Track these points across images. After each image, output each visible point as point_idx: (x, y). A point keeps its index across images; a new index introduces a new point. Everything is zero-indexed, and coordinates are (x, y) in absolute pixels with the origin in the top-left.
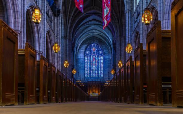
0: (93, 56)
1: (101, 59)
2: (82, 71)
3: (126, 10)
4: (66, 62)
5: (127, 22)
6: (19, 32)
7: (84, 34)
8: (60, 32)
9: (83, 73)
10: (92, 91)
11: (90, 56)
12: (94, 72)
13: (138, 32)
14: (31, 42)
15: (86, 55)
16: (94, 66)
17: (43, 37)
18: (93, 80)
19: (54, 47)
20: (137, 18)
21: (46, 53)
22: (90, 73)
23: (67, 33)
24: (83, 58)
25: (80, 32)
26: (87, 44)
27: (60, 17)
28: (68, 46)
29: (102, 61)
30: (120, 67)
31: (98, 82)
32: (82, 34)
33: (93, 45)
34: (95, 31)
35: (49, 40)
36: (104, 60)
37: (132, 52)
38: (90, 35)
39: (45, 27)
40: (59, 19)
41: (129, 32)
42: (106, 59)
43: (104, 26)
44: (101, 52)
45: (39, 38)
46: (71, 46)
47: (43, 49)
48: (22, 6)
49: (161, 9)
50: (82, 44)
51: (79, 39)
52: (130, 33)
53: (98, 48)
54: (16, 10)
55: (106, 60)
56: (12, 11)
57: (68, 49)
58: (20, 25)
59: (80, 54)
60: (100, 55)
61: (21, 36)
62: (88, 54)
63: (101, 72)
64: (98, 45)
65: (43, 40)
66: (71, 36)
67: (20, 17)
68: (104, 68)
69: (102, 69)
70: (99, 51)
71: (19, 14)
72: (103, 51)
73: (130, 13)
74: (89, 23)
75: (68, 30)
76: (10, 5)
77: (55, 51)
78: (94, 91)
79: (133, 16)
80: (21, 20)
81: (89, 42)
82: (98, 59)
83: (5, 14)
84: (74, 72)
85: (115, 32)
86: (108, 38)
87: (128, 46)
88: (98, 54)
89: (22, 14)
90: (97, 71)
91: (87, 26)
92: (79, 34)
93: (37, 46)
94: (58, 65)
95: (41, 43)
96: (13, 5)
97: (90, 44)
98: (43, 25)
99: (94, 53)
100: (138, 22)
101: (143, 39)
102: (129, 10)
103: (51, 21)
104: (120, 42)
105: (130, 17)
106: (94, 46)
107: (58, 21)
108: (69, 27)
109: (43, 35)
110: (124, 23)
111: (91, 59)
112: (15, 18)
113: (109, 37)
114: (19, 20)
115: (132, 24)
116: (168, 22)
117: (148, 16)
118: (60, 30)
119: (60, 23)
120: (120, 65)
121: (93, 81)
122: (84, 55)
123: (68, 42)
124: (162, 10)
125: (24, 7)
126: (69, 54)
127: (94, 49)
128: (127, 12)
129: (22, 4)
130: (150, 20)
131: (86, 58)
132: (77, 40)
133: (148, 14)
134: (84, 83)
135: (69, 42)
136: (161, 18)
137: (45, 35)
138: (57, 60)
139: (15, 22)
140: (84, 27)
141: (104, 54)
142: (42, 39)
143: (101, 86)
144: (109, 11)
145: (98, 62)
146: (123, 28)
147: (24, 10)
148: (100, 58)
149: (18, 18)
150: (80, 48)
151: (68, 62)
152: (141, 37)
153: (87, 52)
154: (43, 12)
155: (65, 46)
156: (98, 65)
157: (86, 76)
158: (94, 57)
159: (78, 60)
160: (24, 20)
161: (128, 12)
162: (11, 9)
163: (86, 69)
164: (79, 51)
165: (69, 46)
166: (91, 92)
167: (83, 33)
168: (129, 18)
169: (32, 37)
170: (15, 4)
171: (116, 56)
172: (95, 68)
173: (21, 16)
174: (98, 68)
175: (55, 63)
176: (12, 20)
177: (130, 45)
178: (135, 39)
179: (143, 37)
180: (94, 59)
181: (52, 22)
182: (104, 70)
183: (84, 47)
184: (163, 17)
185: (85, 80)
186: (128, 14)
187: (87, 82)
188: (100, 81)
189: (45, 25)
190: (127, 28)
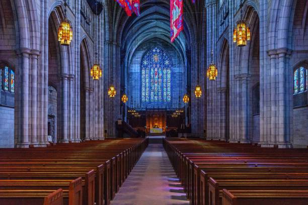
0: (154, 69)
1: (167, 74)
2: (136, 92)
3: (207, 4)
4: (112, 89)
5: (209, 23)
6: (38, 53)
7: (140, 34)
8: (102, 39)
9: (139, 95)
10: (153, 124)
11: (151, 68)
12: (156, 93)
13: (227, 41)
14: (56, 59)
15: (144, 66)
16: (156, 85)
17: (75, 52)
18: (154, 106)
19: (93, 71)
20: (225, 19)
21: (79, 76)
22: (150, 96)
23: (113, 35)
24: (139, 71)
25: (134, 31)
26: (145, 49)
27: (103, 15)
28: (114, 56)
29: (169, 76)
30: (198, 96)
31: (162, 109)
32: (136, 35)
33: (154, 51)
34: (157, 29)
35: (84, 53)
36: (173, 74)
37: (216, 78)
38: (149, 36)
39: (78, 36)
40: (100, 18)
41: (211, 39)
42: (175, 73)
43: (173, 36)
44: (167, 62)
45: (68, 53)
46: (120, 56)
47: (75, 71)
48: (41, 11)
49: (264, 15)
50: (137, 50)
51: (132, 42)
52: (214, 40)
53: (163, 55)
54: (32, 19)
55: (175, 75)
56: (26, 20)
57: (114, 61)
58: (38, 42)
59: (134, 65)
60: (166, 66)
61: (41, 59)
62: (146, 66)
63: (167, 95)
64: (163, 51)
65: (75, 56)
66: (120, 40)
67: (38, 28)
68: (172, 87)
69: (169, 89)
70: (164, 60)
71: (38, 24)
72: (171, 60)
73: (213, 8)
74: (149, 18)
75: (115, 31)
76: (23, 12)
77: (95, 78)
78: (156, 124)
79: (218, 13)
80: (41, 34)
81: (148, 46)
82: (163, 74)
83: (15, 25)
84: (125, 98)
85: (190, 33)
86: (179, 40)
87: (211, 69)
88: (162, 66)
89: (41, 24)
90: (160, 93)
91: (146, 22)
92: (133, 35)
93: (66, 66)
94: (99, 91)
95: (72, 62)
96: (29, 10)
97: (149, 49)
98: (75, 32)
99: (156, 64)
100: (227, 25)
101: (235, 54)
102: (213, 3)
103: (88, 23)
104: (198, 50)
105: (213, 14)
106: (156, 52)
107: (99, 22)
108: (116, 26)
109: (75, 48)
110: (203, 20)
111: (151, 73)
112: (31, 31)
113: (181, 40)
114: (37, 33)
115: (217, 26)
116: (275, 37)
117: (244, 32)
118: (102, 36)
119: (102, 25)
120: (198, 94)
121: (154, 109)
122: (141, 66)
123: (114, 49)
124: (266, 16)
125: (45, 12)
126: (116, 68)
127: (156, 58)
128: (208, 6)
129: (41, 7)
130: (246, 39)
131: (143, 72)
132: (129, 44)
133: (243, 29)
134: (140, 112)
135: (116, 50)
136: (265, 28)
137: (78, 48)
138: (97, 84)
139: (32, 37)
140: (140, 23)
141: (172, 65)
142: (73, 55)
143: (168, 117)
144: (180, 14)
145: (162, 78)
146: (203, 27)
147: (45, 17)
148: (165, 72)
149: (35, 31)
150: (134, 55)
151: (116, 89)
152: (231, 51)
153: (145, 63)
154: (76, 13)
155: (111, 56)
156: (163, 82)
157: (143, 100)
158: (156, 70)
159: (130, 74)
160: (45, 34)
161: (210, 6)
162: (25, 17)
163: (143, 89)
164: (131, 60)
165: (117, 57)
166: (151, 125)
167: (138, 33)
168: (212, 16)
169: (58, 51)
170: (31, 9)
171: (192, 71)
172: (158, 87)
173: (41, 27)
174: (162, 88)
175: (94, 89)
176: (26, 34)
177: (213, 68)
178: (221, 50)
179: (234, 51)
180: (156, 73)
181: (89, 25)
182: (172, 91)
183: (140, 54)
184: (267, 27)
185: (142, 106)
186: (210, 9)
187: (145, 110)
188: (166, 109)
189: (78, 33)
190: (209, 31)
